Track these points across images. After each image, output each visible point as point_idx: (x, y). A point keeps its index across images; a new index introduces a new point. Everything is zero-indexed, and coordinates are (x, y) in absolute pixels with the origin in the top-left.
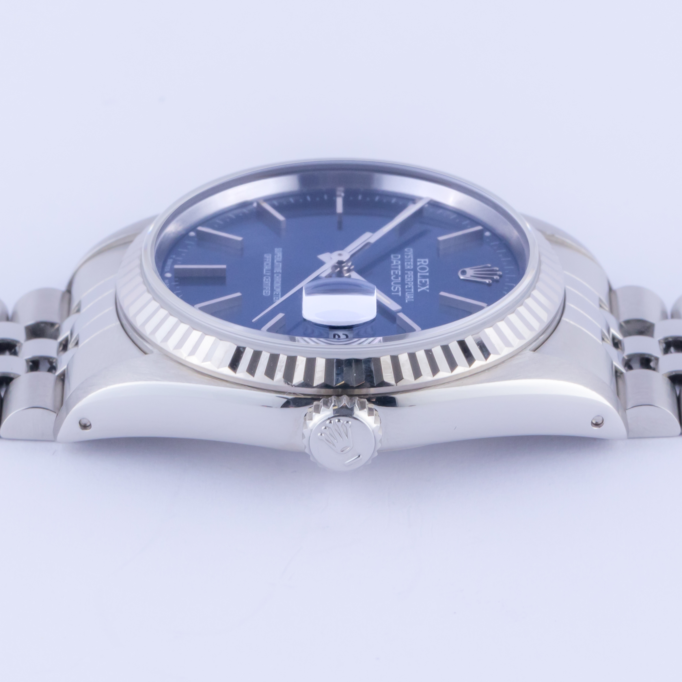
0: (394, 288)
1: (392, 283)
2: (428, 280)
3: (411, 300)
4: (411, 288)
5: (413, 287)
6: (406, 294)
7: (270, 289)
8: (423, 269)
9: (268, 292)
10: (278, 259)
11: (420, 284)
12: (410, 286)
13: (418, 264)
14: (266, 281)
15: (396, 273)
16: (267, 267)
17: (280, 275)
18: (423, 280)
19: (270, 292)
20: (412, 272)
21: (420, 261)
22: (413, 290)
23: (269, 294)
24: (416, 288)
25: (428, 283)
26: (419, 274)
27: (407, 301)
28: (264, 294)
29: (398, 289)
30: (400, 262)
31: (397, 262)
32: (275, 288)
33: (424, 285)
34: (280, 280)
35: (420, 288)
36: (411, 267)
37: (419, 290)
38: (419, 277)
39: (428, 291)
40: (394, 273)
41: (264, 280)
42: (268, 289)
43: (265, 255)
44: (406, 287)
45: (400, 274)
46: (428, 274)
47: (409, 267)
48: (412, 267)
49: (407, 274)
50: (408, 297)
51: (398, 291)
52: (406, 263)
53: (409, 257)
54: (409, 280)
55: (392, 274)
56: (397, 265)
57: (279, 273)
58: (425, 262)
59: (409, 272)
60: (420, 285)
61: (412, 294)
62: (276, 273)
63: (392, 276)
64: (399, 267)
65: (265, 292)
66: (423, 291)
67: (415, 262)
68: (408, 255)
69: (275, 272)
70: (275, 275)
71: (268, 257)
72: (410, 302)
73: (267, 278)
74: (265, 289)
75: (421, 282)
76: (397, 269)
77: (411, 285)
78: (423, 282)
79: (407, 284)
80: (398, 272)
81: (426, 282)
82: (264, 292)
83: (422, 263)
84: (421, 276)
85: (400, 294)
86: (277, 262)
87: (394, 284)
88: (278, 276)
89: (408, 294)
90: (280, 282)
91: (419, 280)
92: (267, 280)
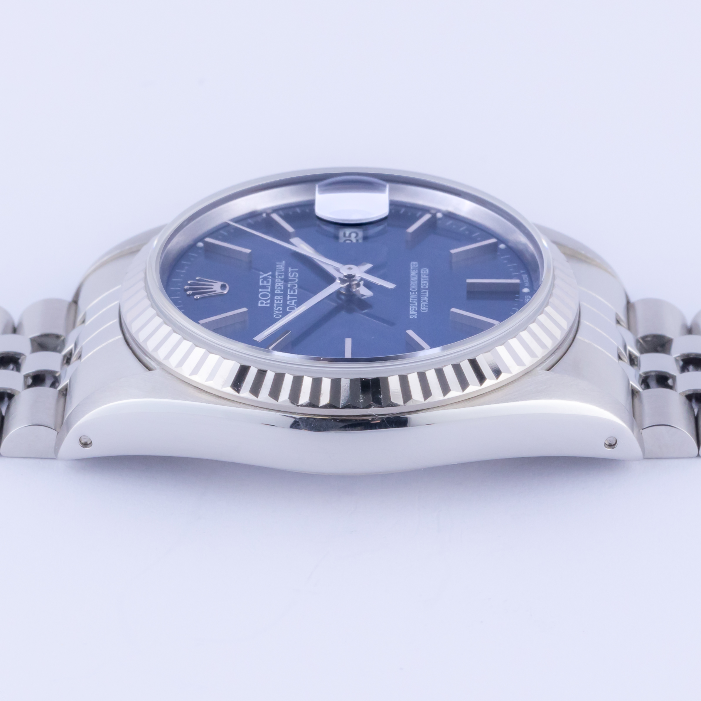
0: (295, 275)
1: (297, 280)
2: (261, 284)
3: (280, 263)
4: (279, 275)
5: (277, 277)
6: (283, 270)
7: (422, 276)
8: (264, 296)
9: (423, 272)
10: (414, 307)
11: (269, 280)
12: (280, 277)
13: (269, 301)
14: (425, 283)
15: (292, 291)
16: (425, 298)
17: (411, 290)
18: (265, 284)
19: (422, 272)
20: (276, 292)
21: (266, 304)
22: (277, 273)
23: (422, 270)
24: (273, 276)
25: (261, 281)
26: (269, 290)
27: (284, 262)
28: (427, 270)
29: (291, 275)
30: (288, 303)
31: (291, 303)
32: (417, 276)
33: (265, 279)
34: (411, 285)
35: (269, 275)
36: (277, 297)
37: (270, 273)
38: (270, 287)
39: (261, 273)
40: (294, 291)
41: (428, 284)
42: (423, 275)
43: (427, 310)
44: (283, 277)
45: (289, 290)
46: (260, 290)
47: (279, 297)
48: (275, 298)
49: (281, 291)
50: (282, 266)
51: (292, 272)
52: (282, 301)
53: (278, 308)
54: (280, 284)
55: (296, 291)
56: (291, 299)
57: (412, 292)
58: (262, 303)
59: (279, 292)
60: (269, 278)
61: (278, 270)
62: (415, 292)
63: (296, 289)
64: (288, 297)
65: (426, 272)
66: (266, 273)
67: (272, 303)
68: (279, 310)
69: (417, 293)
70: (416, 290)
71: (424, 309)
72: (281, 261)
73: (424, 287)
74: (427, 275)
75: (268, 282)
76: (291, 295)
77: (278, 279)
78: (265, 282)
79: (282, 279)
80: (290, 292)
81: (263, 282)
82: (428, 272)
83: (265, 302)
84: (268, 288)
85: (290, 270)
86: (414, 303)
87: (295, 280)
88: (414, 289)
89: (281, 270)
90: (411, 282)
91: (270, 284)
92: (424, 285)
